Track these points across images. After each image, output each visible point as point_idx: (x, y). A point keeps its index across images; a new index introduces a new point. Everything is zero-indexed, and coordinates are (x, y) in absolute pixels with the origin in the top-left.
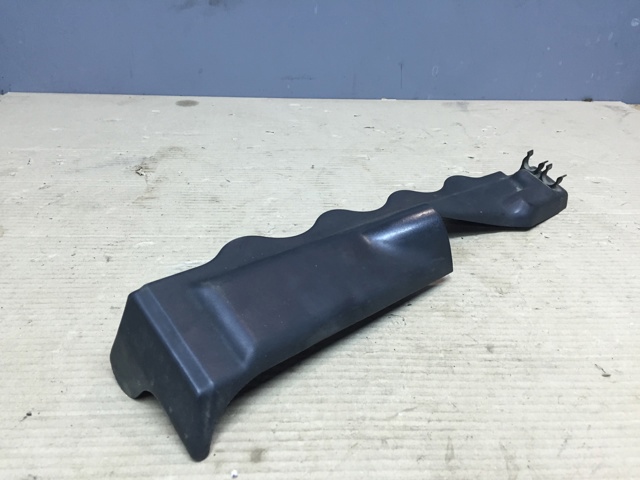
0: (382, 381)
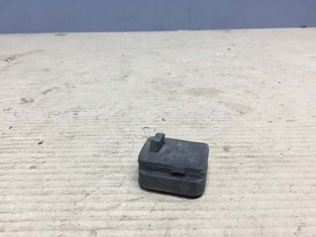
0: (116, 175)
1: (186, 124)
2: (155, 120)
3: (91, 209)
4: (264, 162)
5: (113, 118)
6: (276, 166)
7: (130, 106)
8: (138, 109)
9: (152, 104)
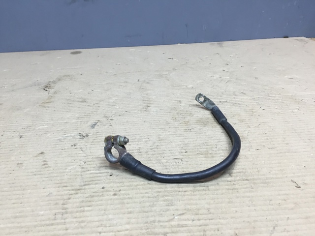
1: (202, 154)
2: (179, 151)
3: (159, 221)
4: (254, 184)
5: (151, 151)
6: (262, 187)
7: (159, 138)
8: (166, 141)
9: (175, 136)
